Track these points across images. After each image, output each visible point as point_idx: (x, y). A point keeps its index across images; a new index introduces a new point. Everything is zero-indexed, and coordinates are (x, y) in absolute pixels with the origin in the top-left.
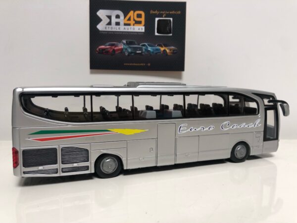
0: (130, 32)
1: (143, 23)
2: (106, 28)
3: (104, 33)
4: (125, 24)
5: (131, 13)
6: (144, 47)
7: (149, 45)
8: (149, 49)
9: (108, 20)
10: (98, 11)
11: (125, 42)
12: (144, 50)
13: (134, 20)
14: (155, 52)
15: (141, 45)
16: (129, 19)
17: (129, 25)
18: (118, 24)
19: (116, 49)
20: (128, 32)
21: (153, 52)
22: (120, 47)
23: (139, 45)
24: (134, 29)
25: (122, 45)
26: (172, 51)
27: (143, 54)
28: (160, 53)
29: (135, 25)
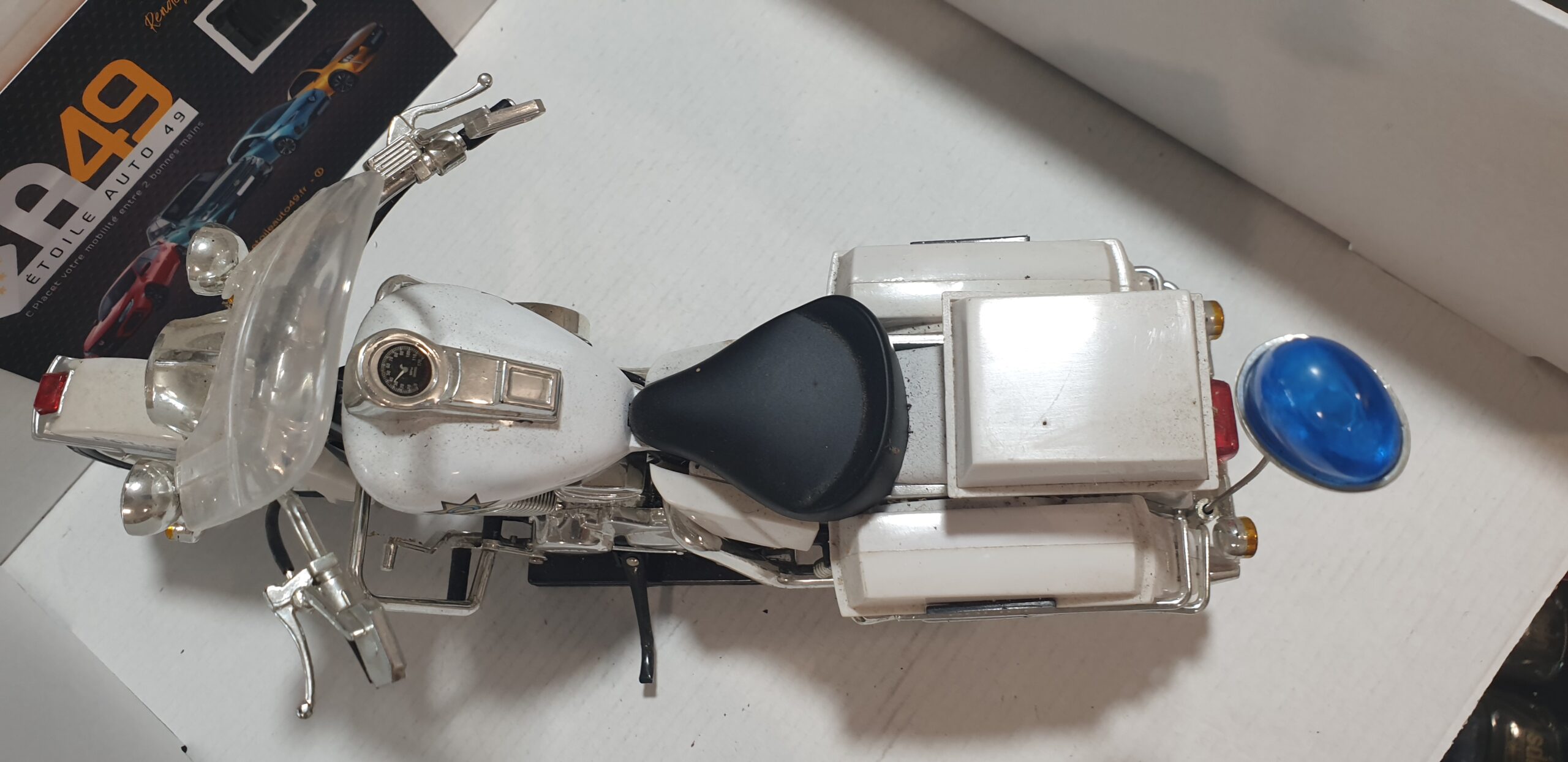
0: (145, 177)
2: (31, 281)
3: (45, 298)
4: (95, 181)
5: (71, 122)
6: (249, 155)
7: (262, 128)
8: (274, 134)
11: (159, 224)
12: (258, 161)
13: (112, 127)
14: (305, 119)
15: (229, 160)
16: (90, 147)
19: (150, 278)
20: (136, 188)
21: (297, 129)
22: (164, 256)
23: (223, 169)
24: (147, 153)
25: (161, 239)
26: (361, 48)
27: (267, 171)
28: (326, 98)
29: (134, 137)
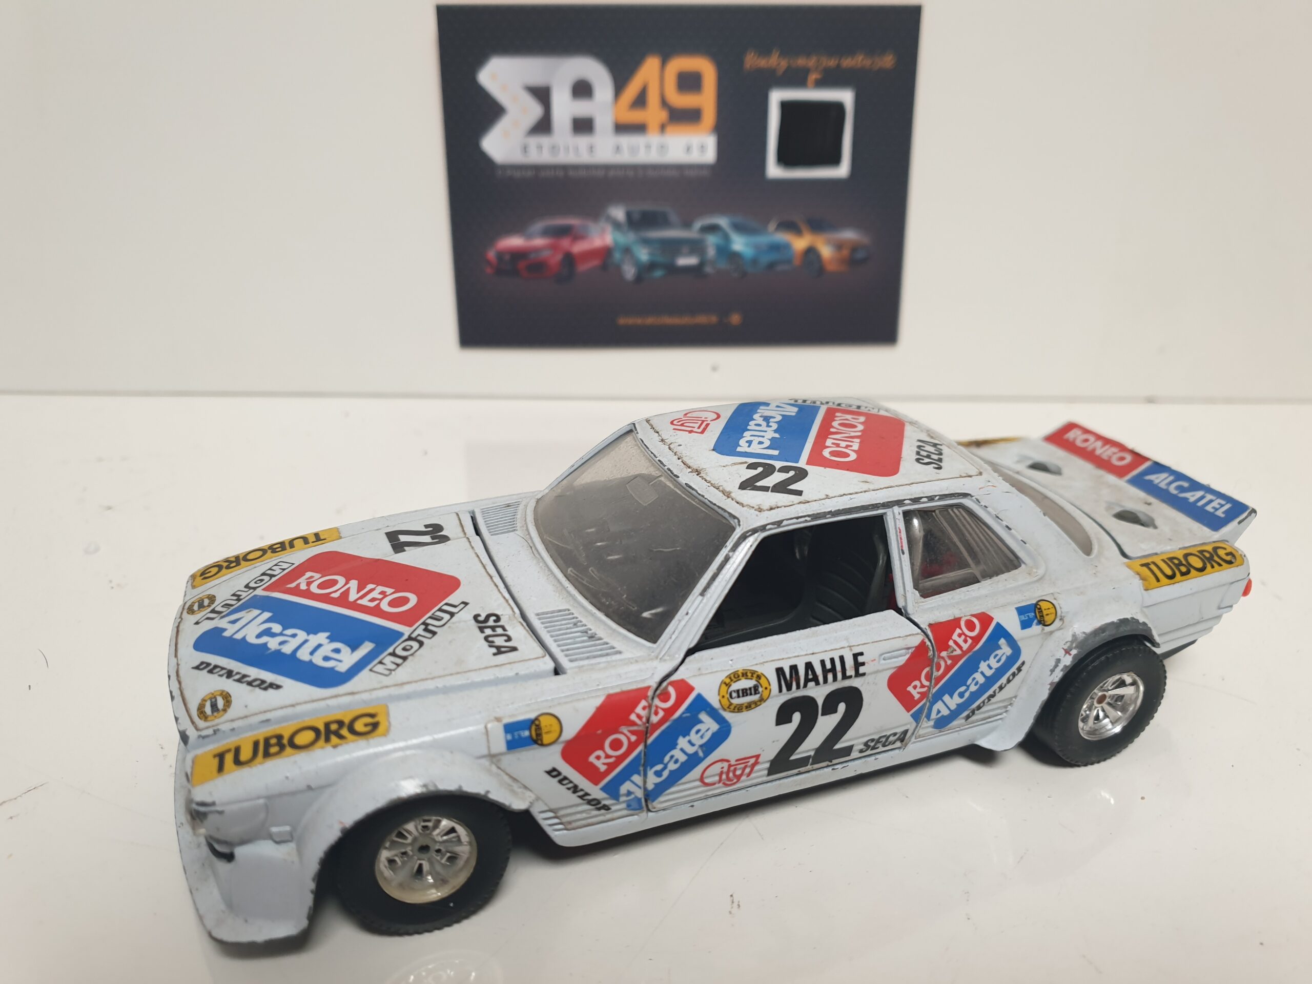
0: (645, 167)
1: (709, 115)
2: (525, 149)
3: (518, 174)
4: (621, 128)
5: (650, 68)
6: (712, 240)
7: (734, 227)
8: (739, 244)
9: (535, 111)
10: (480, 60)
11: (619, 213)
12: (711, 252)
13: (664, 103)
14: (765, 259)
15: (698, 225)
16: (640, 101)
17: (639, 128)
18: (583, 126)
19: (576, 249)
20: (635, 167)
21: (754, 261)
22: (598, 243)
23: (687, 224)
24: (662, 148)
25: (609, 229)
26: (845, 252)
27: (708, 269)
28: (789, 261)
29: (669, 129)
